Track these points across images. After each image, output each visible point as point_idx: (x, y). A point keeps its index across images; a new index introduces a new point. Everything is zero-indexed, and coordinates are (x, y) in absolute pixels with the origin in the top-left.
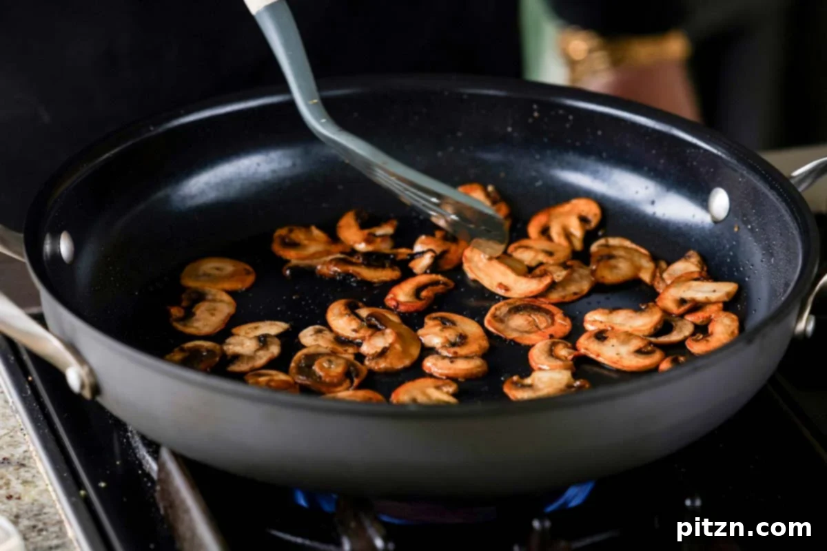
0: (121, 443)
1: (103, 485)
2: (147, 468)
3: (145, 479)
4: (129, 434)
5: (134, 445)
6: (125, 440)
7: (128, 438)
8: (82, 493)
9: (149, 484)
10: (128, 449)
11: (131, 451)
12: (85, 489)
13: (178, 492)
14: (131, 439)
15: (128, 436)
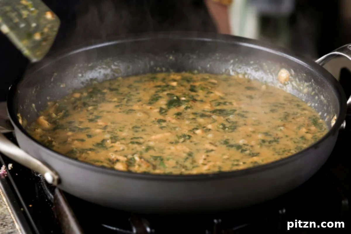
0: (38, 188)
1: (31, 206)
2: (49, 198)
3: (49, 203)
4: (42, 184)
5: (44, 189)
6: (40, 187)
7: (41, 186)
8: (22, 209)
9: (51, 205)
10: (42, 190)
11: (43, 191)
12: (23, 207)
13: (62, 208)
14: (42, 186)
15: (41, 185)
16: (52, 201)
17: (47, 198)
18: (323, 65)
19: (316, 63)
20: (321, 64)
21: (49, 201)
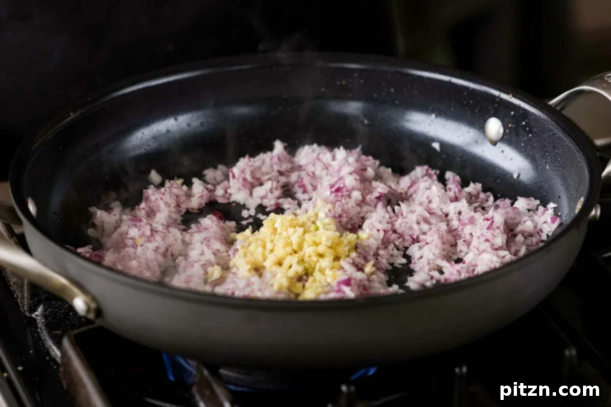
0: (33, 338)
1: (20, 368)
2: (53, 354)
3: (52, 364)
5: (43, 338)
6: (36, 335)
7: (38, 333)
8: (5, 375)
9: (55, 367)
10: (39, 341)
11: (41, 342)
12: (7, 372)
13: (76, 372)
14: (40, 334)
15: (38, 331)
16: (59, 360)
17: (48, 353)
18: (563, 108)
19: (550, 106)
20: (558, 108)
21: (53, 360)
